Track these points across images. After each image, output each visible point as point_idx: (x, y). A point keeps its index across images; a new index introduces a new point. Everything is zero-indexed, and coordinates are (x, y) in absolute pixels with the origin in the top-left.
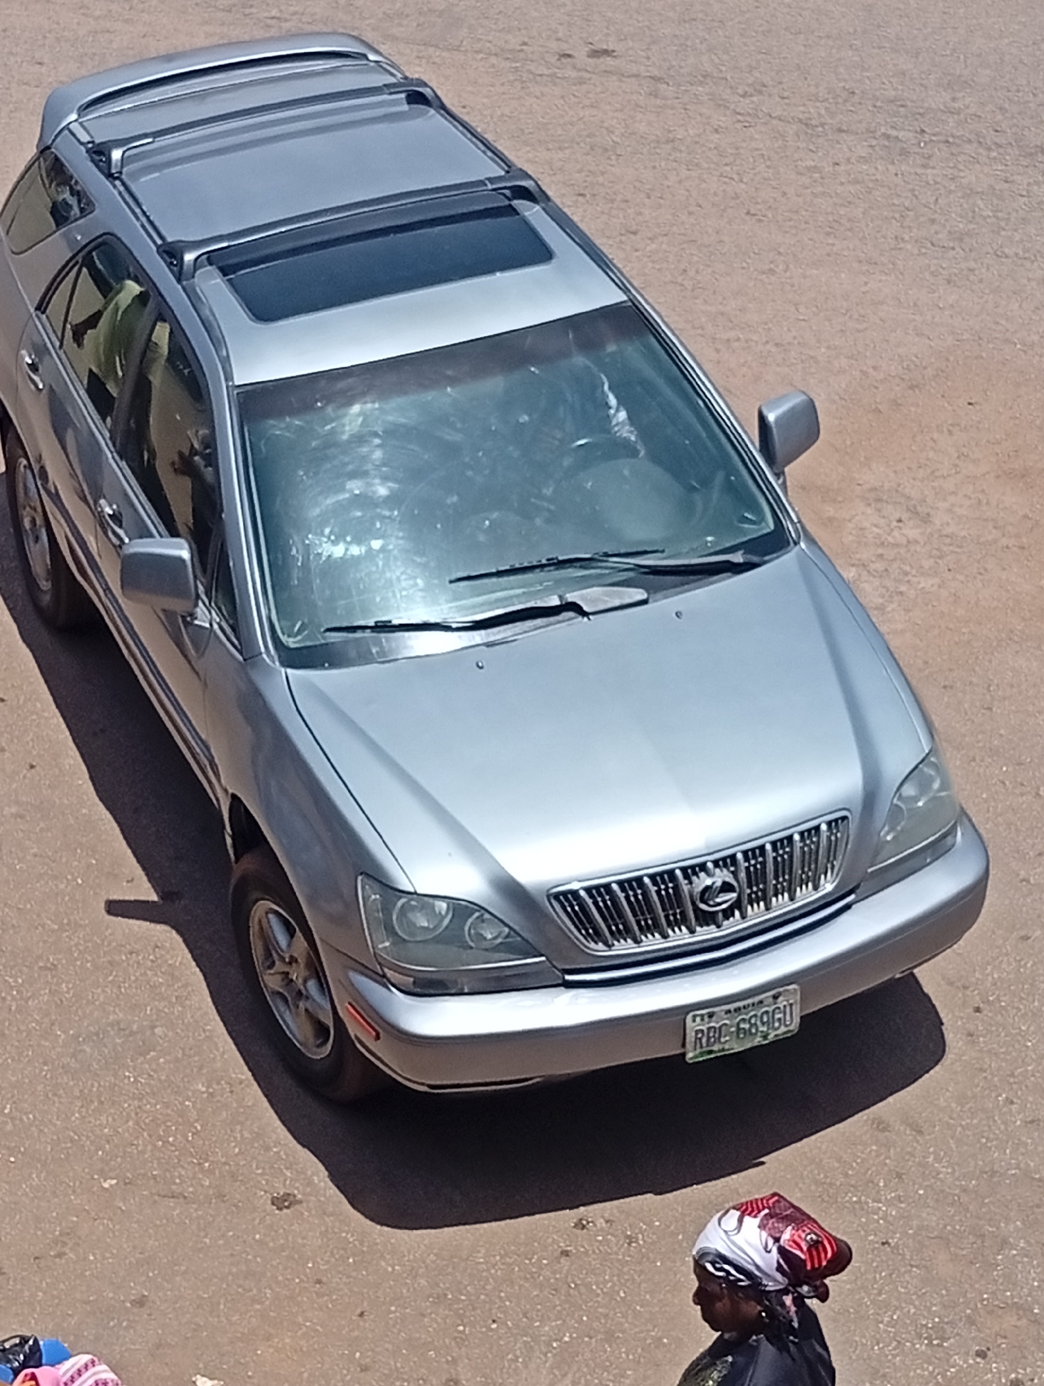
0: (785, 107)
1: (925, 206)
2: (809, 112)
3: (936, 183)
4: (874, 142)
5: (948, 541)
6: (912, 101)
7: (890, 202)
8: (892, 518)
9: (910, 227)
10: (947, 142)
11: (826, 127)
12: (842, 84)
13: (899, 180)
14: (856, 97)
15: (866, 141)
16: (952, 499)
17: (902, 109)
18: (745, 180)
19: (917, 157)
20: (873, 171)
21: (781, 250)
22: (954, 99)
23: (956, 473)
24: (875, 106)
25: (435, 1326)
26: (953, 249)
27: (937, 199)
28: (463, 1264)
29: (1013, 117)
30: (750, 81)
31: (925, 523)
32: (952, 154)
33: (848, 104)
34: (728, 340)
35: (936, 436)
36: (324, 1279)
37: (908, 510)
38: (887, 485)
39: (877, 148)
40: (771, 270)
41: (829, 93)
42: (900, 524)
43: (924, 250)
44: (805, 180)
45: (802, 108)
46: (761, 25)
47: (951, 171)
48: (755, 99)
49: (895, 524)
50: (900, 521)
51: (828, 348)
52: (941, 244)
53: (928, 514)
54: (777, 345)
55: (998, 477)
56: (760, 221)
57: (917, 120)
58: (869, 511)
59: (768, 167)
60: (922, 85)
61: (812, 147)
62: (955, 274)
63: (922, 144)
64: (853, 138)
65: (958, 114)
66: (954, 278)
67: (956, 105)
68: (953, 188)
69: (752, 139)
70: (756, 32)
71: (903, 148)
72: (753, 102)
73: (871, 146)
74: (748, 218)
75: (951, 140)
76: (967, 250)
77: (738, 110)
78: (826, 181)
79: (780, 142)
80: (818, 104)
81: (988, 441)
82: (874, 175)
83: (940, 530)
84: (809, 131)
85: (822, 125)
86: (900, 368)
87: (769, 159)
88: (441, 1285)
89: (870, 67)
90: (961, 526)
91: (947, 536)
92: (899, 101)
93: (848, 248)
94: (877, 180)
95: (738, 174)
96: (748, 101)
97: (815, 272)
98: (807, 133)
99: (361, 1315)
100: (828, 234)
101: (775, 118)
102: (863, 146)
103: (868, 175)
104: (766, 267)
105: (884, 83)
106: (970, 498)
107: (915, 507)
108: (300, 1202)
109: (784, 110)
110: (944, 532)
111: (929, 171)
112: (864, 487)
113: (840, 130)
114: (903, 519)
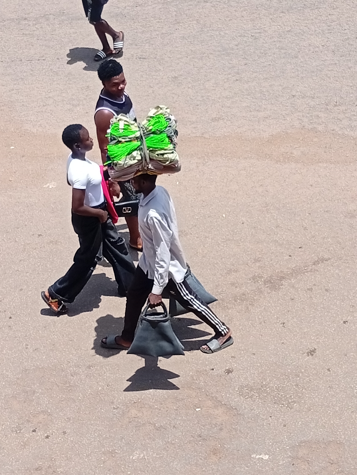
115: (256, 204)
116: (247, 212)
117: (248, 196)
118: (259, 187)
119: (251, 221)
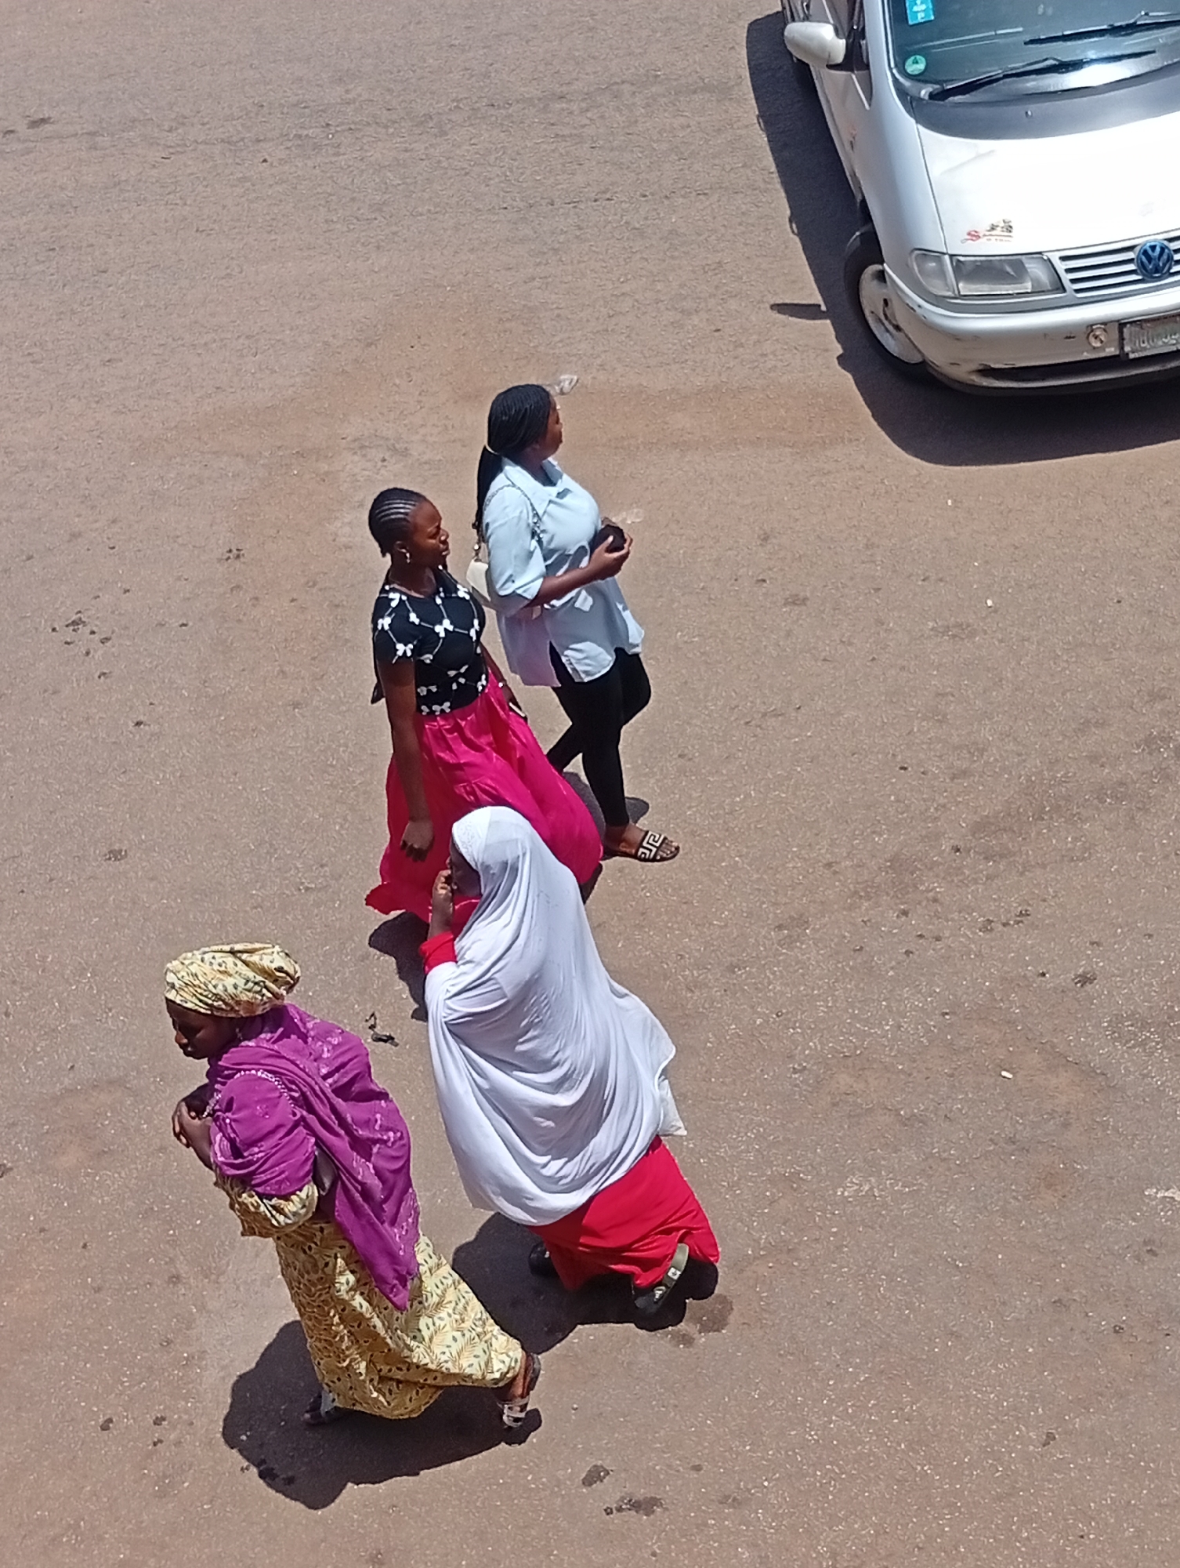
0: (207, 132)
1: (345, 188)
2: (229, 131)
3: (349, 166)
4: (290, 144)
5: (427, 467)
6: (314, 101)
7: (315, 191)
8: (376, 460)
9: (335, 210)
10: (351, 129)
11: (246, 141)
12: (251, 101)
13: (317, 171)
14: (265, 109)
15: (282, 144)
16: (422, 431)
17: (306, 110)
18: (188, 203)
19: (329, 148)
20: (294, 169)
21: (234, 256)
22: (347, 92)
23: (421, 408)
24: (282, 113)
25: (149, 1236)
26: (375, 219)
27: (353, 180)
28: (160, 1179)
29: (399, 96)
30: (173, 116)
31: (406, 456)
32: (357, 138)
33: (260, 117)
34: (206, 344)
35: (397, 381)
36: (47, 1227)
37: (389, 449)
38: (366, 433)
39: (293, 149)
40: (228, 274)
41: (241, 111)
42: (385, 464)
43: (352, 227)
44: (239, 191)
45: (221, 130)
46: (170, 67)
47: (359, 153)
48: (180, 131)
49: (380, 464)
50: (384, 460)
51: (291, 329)
52: (365, 217)
53: (406, 449)
54: (248, 337)
55: (456, 402)
56: (209, 235)
57: (321, 116)
58: (356, 458)
59: (206, 186)
60: (318, 85)
61: (237, 160)
62: (383, 241)
63: (330, 136)
64: (271, 144)
65: (354, 103)
66: (383, 244)
67: (349, 96)
68: (363, 167)
69: (185, 165)
70: (168, 73)
71: (315, 143)
72: (179, 134)
73: (287, 148)
74: (198, 234)
75: (353, 127)
76: (388, 217)
77: (169, 144)
78: (256, 187)
79: (211, 163)
80: (234, 122)
81: (441, 374)
82: (296, 172)
83: (418, 460)
84: (233, 148)
85: (242, 139)
86: (354, 331)
87: (205, 179)
88: (147, 1202)
89: (271, 80)
90: (435, 452)
91: (426, 463)
92: (302, 103)
93: (289, 240)
94: (299, 176)
95: (181, 199)
96: (175, 135)
97: (265, 267)
98: (231, 150)
99: (85, 1246)
100: (269, 232)
101: (201, 143)
102: (281, 150)
103: (291, 174)
104: (224, 273)
105: (285, 91)
106: (438, 427)
107: (393, 445)
108: (11, 1169)
109: (208, 135)
110: (423, 460)
111: (341, 157)
112: (348, 439)
113: (259, 141)
114: (386, 458)
115: (1154, 550)
116: (1130, 572)
117: (1132, 532)
118: (1161, 506)
119: (1139, 594)
